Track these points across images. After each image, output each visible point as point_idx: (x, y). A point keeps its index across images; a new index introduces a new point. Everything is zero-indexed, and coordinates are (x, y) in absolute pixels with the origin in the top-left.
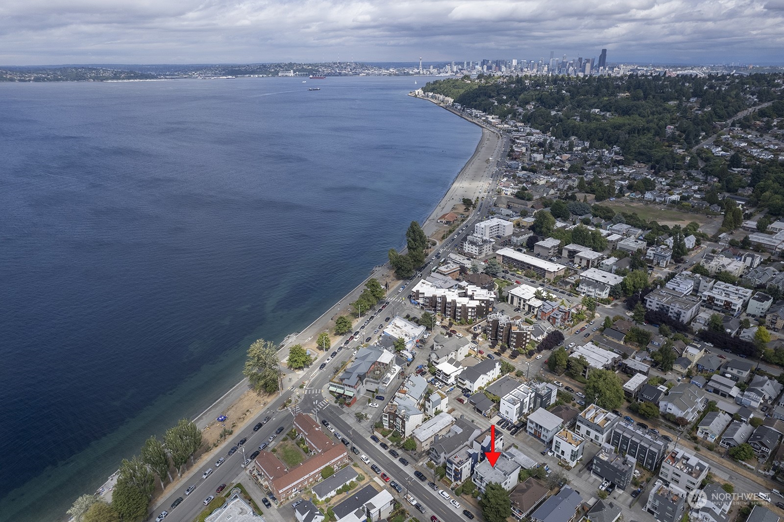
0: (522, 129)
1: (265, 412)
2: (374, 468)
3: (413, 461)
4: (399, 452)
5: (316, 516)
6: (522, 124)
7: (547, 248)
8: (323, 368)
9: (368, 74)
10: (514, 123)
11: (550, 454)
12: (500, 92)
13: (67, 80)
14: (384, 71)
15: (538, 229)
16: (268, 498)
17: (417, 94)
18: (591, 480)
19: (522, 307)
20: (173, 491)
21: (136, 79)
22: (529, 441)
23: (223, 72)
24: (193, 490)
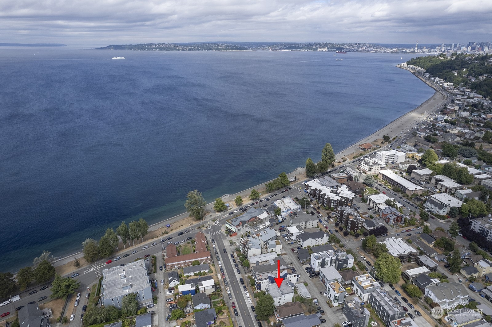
0: (468, 94)
1: (189, 228)
2: (221, 269)
3: (244, 273)
4: (240, 266)
5: (174, 280)
6: (470, 90)
7: (420, 175)
8: (231, 214)
9: (376, 52)
10: (464, 89)
11: (325, 294)
12: (463, 66)
13: (203, 50)
14: (389, 50)
15: (423, 161)
16: (163, 267)
17: (402, 66)
18: (340, 318)
19: (374, 208)
20: (128, 250)
21: (236, 50)
22: (318, 284)
23: (285, 47)
24: (136, 253)
